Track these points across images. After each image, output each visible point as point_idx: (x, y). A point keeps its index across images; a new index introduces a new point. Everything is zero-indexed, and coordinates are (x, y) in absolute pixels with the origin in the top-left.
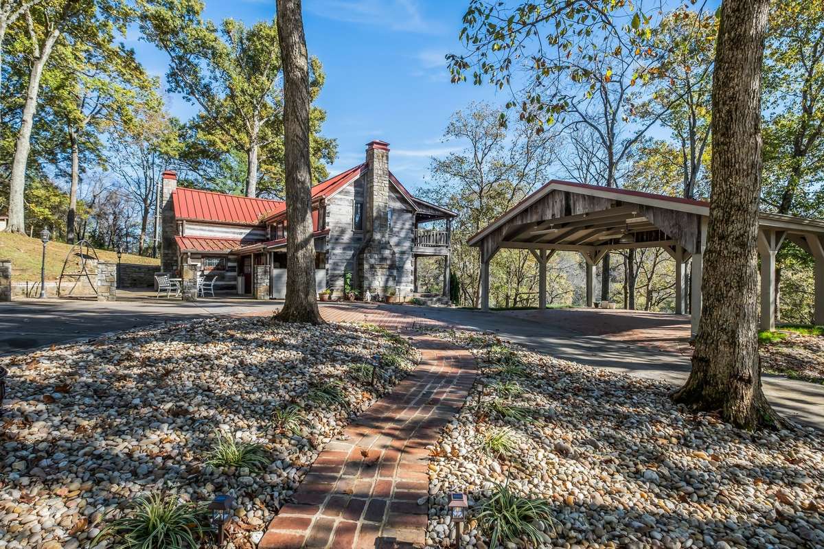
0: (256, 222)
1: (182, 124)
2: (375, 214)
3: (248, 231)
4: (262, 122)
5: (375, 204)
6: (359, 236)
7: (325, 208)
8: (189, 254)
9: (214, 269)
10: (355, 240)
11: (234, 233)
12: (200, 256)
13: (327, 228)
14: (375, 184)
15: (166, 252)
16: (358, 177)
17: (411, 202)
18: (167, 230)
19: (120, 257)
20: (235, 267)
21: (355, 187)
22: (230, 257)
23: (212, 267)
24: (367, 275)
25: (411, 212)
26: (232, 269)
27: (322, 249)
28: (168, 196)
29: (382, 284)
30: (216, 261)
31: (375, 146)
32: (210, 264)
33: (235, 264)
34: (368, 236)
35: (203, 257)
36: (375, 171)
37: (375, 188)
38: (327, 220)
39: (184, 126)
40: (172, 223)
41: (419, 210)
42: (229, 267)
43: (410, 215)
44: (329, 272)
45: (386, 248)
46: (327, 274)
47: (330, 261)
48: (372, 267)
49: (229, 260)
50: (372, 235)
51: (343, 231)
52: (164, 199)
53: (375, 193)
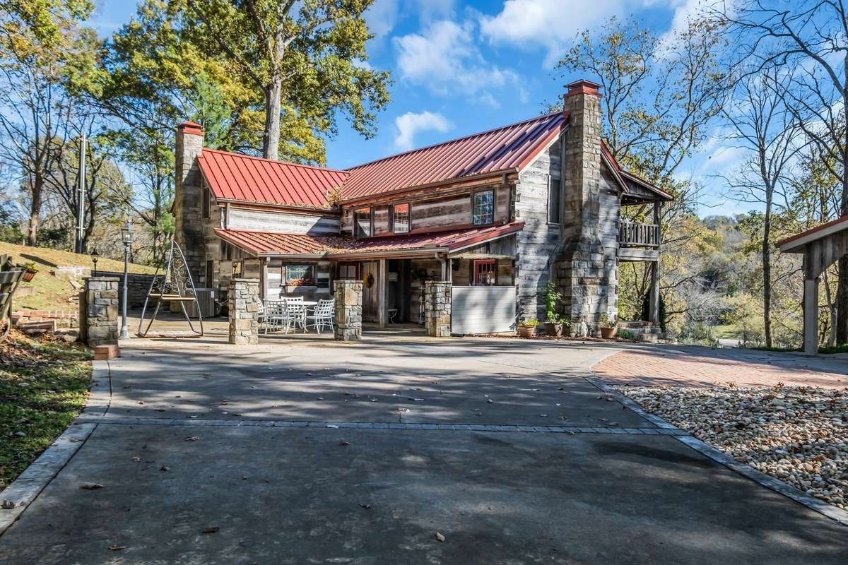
0: (327, 206)
1: (100, 39)
2: (585, 198)
3: (315, 220)
4: (288, 42)
5: (585, 181)
6: (556, 232)
7: (513, 187)
8: (268, 259)
9: (301, 284)
10: (552, 239)
11: (296, 223)
12: (280, 263)
13: (518, 220)
14: (585, 149)
15: (191, 253)
16: (557, 138)
17: (619, 179)
18: (189, 217)
19: (95, 261)
20: (327, 280)
21: (551, 154)
22: (321, 263)
23: (297, 280)
24: (576, 295)
25: (616, 194)
26: (324, 283)
27: (512, 254)
28: (191, 162)
29: (593, 310)
30: (301, 271)
31: (585, 89)
32: (293, 276)
33: (327, 276)
34: (569, 232)
35: (284, 264)
36: (585, 129)
37: (585, 156)
38: (517, 206)
39: (105, 43)
40: (195, 206)
41: (628, 191)
42: (319, 280)
43: (615, 198)
44: (520, 290)
45: (596, 252)
46: (517, 293)
47: (521, 273)
48: (581, 282)
49: (320, 269)
50: (580, 231)
51: (537, 225)
52: (185, 166)
53: (585, 164)
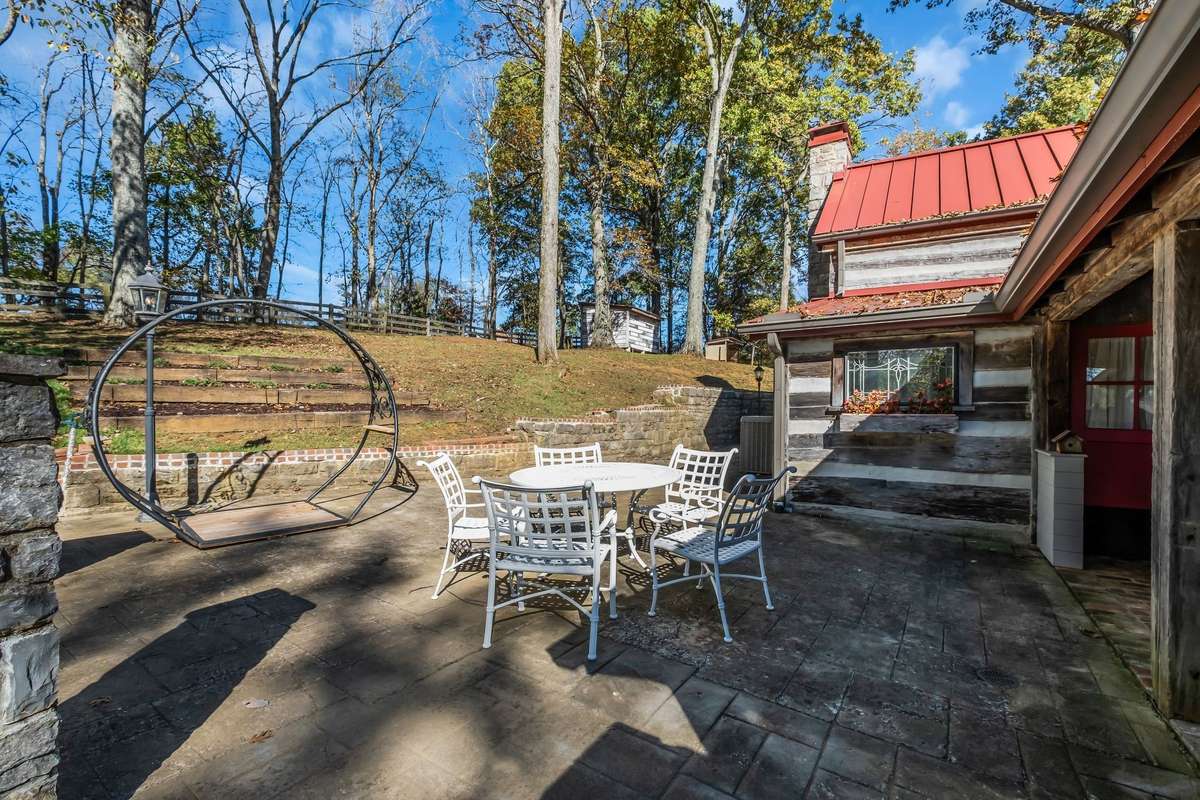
9: (894, 407)
12: (827, 347)
20: (1021, 392)
22: (988, 337)
23: (882, 396)
26: (1007, 403)
30: (905, 363)
32: (875, 381)
33: (1024, 377)
35: (839, 352)
42: (979, 394)
49: (981, 353)
